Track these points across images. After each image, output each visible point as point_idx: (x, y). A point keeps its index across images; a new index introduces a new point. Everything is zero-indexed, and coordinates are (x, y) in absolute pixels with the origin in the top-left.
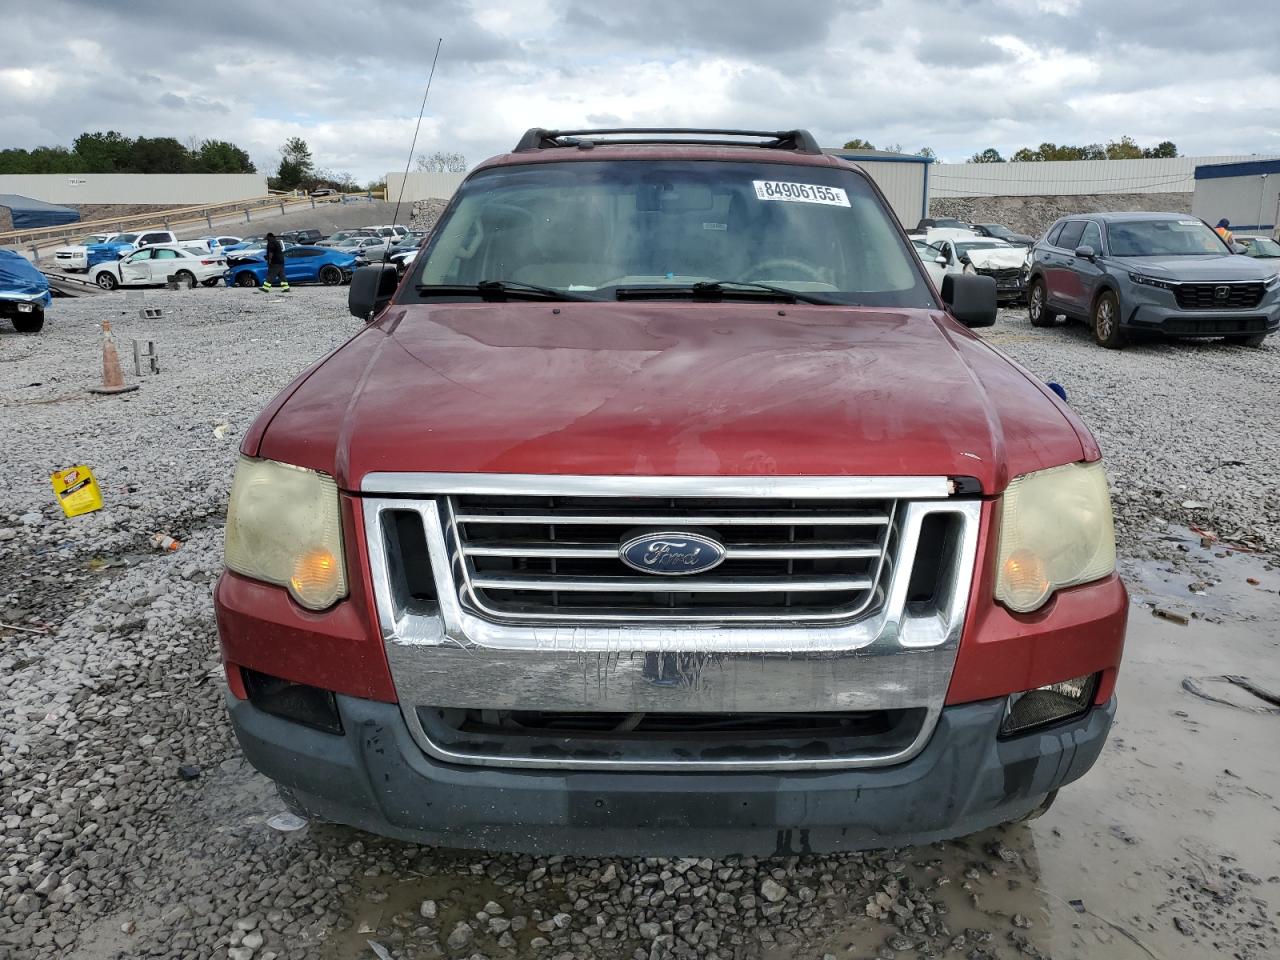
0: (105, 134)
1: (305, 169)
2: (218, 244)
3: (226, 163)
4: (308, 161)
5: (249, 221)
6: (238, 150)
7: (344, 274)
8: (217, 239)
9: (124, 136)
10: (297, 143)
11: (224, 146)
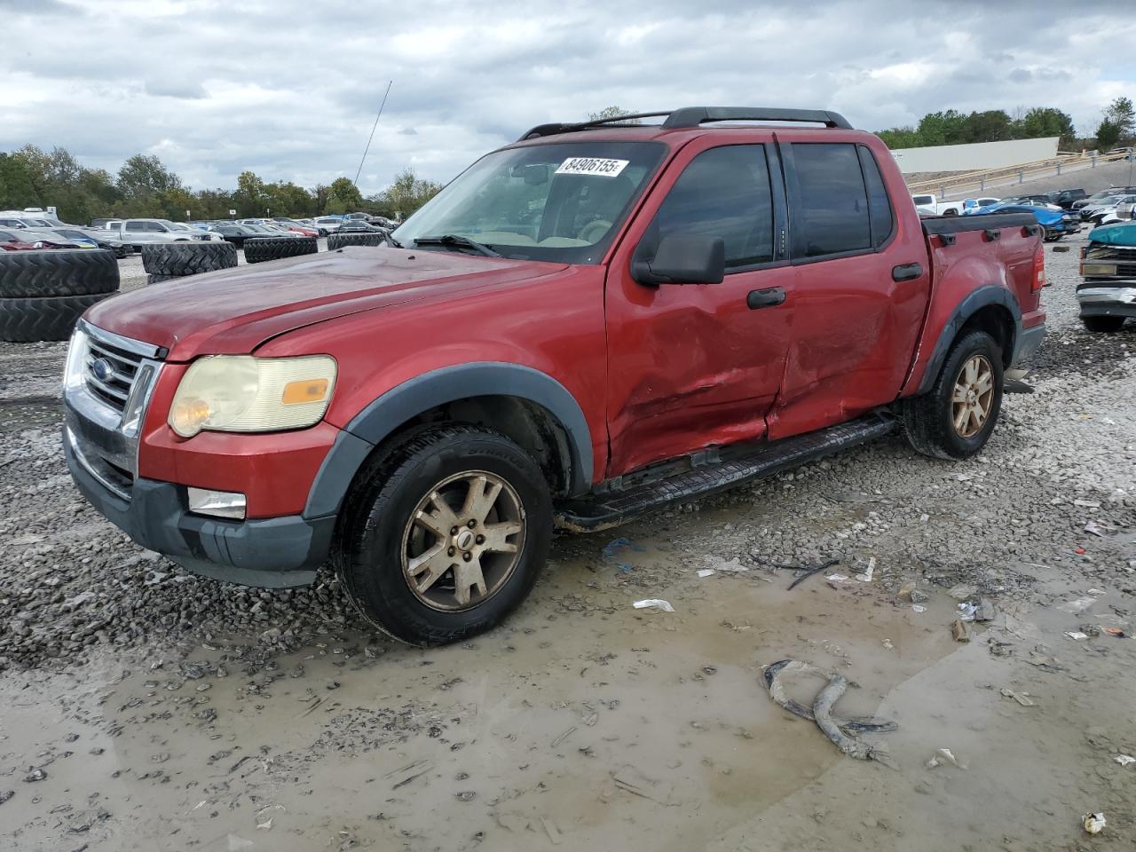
0: (944, 113)
1: (1126, 128)
2: (978, 205)
3: (1045, 128)
4: (1131, 120)
5: (1021, 182)
6: (1063, 115)
7: (1047, 231)
8: (977, 201)
9: (960, 113)
10: (1122, 103)
11: (1049, 112)
